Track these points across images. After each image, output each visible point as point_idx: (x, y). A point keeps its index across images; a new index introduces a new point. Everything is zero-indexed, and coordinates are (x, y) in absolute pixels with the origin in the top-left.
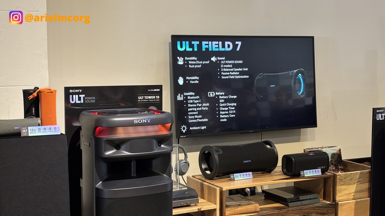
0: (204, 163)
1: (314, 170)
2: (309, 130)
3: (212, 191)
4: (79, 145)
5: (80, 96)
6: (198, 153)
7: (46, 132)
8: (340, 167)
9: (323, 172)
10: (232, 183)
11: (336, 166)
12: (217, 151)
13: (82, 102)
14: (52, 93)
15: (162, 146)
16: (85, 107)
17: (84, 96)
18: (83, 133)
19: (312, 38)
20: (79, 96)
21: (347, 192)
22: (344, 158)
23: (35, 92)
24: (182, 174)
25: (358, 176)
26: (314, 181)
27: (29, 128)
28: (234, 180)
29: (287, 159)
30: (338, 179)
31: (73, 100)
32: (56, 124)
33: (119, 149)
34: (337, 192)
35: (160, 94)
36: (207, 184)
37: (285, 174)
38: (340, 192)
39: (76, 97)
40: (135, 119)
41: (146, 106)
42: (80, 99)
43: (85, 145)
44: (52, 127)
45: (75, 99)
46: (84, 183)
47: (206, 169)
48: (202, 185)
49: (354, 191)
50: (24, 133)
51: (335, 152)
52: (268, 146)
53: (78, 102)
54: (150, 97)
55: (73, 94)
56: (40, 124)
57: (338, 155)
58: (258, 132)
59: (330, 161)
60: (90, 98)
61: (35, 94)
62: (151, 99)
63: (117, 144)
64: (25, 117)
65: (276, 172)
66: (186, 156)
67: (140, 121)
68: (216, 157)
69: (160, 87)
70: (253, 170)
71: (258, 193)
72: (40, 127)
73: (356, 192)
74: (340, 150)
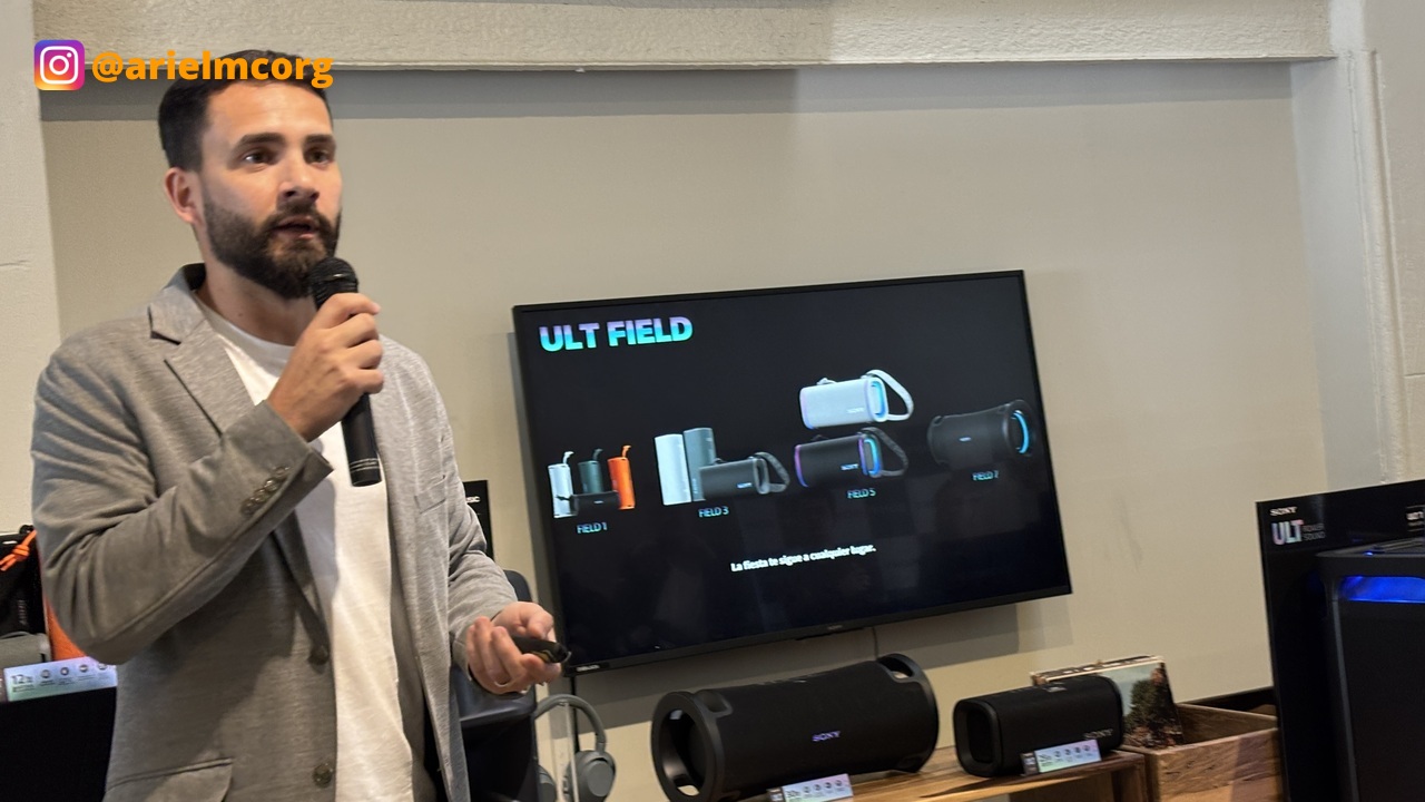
0: (672, 759)
1: (1071, 747)
2: (1047, 606)
7: (70, 681)
8: (1170, 731)
9: (1106, 749)
11: (1154, 727)
12: (713, 709)
19: (1019, 275)
22: (1179, 697)
23: (21, 542)
25: (1233, 756)
26: (1076, 786)
27: (9, 672)
29: (969, 712)
30: (1161, 773)
37: (969, 769)
47: (681, 781)
51: (1146, 676)
52: (901, 676)
56: (48, 655)
57: (1157, 690)
58: (861, 628)
59: (1127, 711)
61: (23, 550)
65: (936, 767)
66: (600, 740)
68: (712, 729)
69: (480, 488)
70: (852, 770)
72: (48, 665)
74: (1162, 669)
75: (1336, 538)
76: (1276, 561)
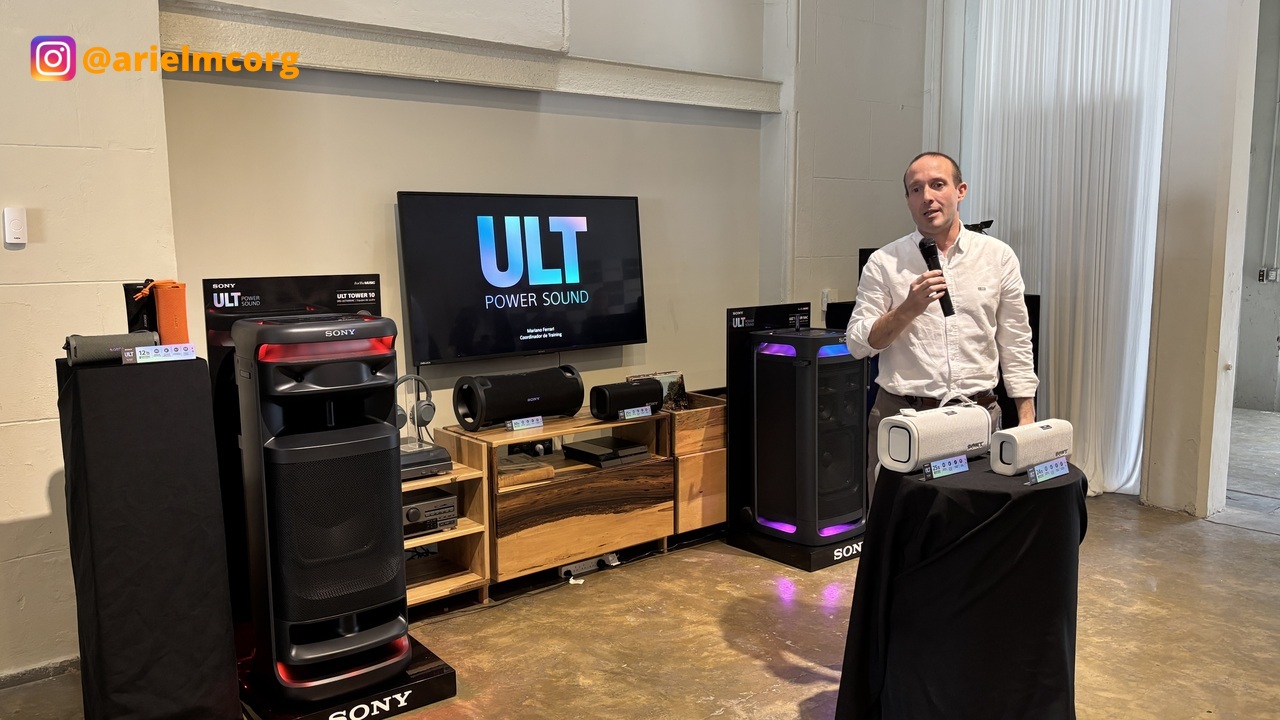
0: (462, 406)
1: (640, 409)
2: (636, 347)
3: (474, 449)
4: (234, 380)
5: (232, 294)
6: (450, 392)
7: (169, 355)
8: (682, 404)
9: (654, 410)
10: (509, 434)
11: (676, 401)
12: (483, 385)
13: (237, 304)
14: (178, 289)
15: (378, 374)
16: (241, 312)
17: (239, 294)
18: (238, 356)
19: (636, 199)
20: (229, 295)
21: (691, 440)
22: (688, 389)
23: (145, 287)
24: (422, 423)
25: (707, 415)
26: (640, 425)
27: (138, 349)
28: (512, 430)
29: (597, 392)
30: (677, 421)
31: (219, 302)
32: (188, 342)
33: (301, 381)
34: (677, 442)
35: (376, 288)
36: (467, 438)
37: (595, 416)
38: (681, 440)
39: (224, 297)
40: (328, 330)
41: (351, 310)
42: (231, 300)
43: (243, 377)
44: (180, 346)
45: (223, 300)
46: (245, 442)
47: (466, 415)
48: (459, 441)
49: (701, 438)
50: (127, 357)
51: (675, 380)
52: (569, 375)
53: (228, 305)
54: (358, 295)
55: (219, 291)
56: (158, 342)
57: (678, 387)
58: (552, 352)
59: (665, 393)
60: (250, 298)
61: (146, 291)
62: (361, 298)
63: (298, 373)
64: (130, 332)
65: (581, 415)
66: (429, 396)
67: (337, 333)
68: (481, 394)
69: (376, 277)
70: (543, 414)
71: (557, 451)
72: (158, 347)
73: (704, 440)
74: (682, 377)
75: (759, 326)
76: (733, 335)
